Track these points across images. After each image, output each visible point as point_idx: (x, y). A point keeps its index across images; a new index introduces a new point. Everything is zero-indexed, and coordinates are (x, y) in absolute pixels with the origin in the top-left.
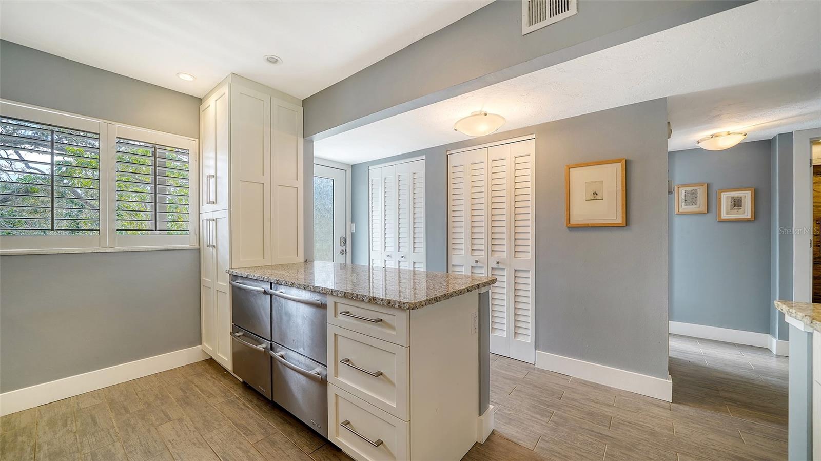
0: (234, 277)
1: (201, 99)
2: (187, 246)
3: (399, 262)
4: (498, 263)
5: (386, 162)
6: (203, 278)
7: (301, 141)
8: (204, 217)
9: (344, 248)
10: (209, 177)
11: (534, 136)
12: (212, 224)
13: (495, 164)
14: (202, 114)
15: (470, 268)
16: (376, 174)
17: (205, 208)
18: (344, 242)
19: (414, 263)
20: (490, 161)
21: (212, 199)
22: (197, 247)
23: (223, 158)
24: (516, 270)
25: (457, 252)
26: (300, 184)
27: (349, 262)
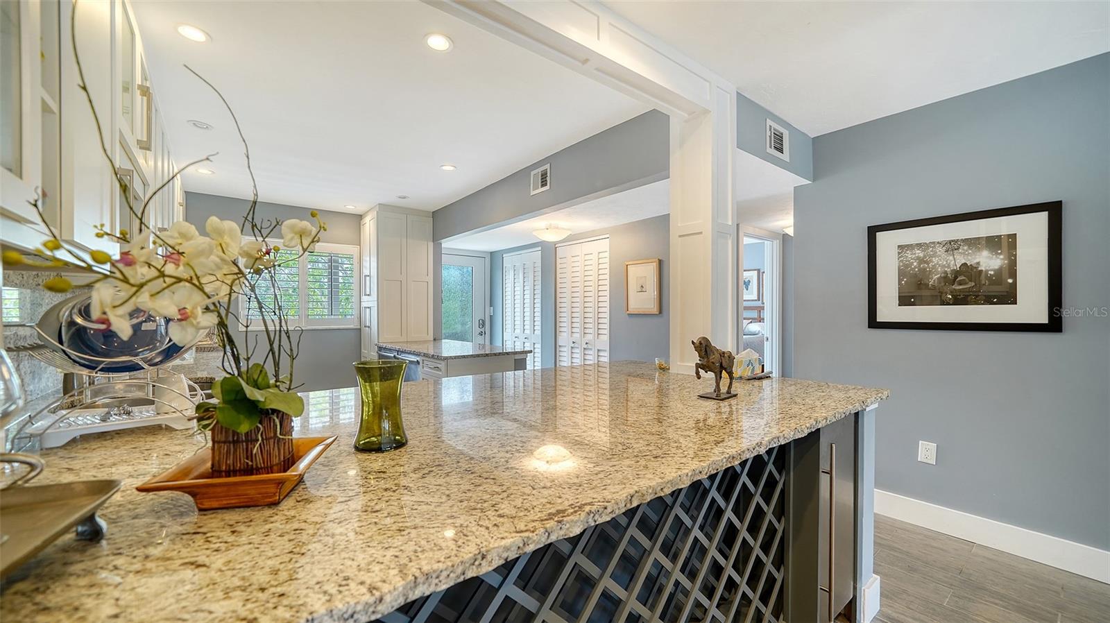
0: (380, 348)
1: (361, 216)
2: (352, 326)
3: (524, 343)
4: (587, 343)
5: (510, 252)
6: (363, 350)
7: (431, 244)
8: (364, 305)
9: (482, 330)
10: (366, 276)
11: (608, 236)
12: (368, 310)
13: (587, 257)
14: (362, 226)
15: (570, 348)
16: (508, 260)
17: (364, 298)
18: (482, 324)
19: (534, 344)
20: (583, 255)
21: (368, 293)
22: (359, 327)
23: (374, 259)
24: (598, 350)
25: (563, 334)
26: (430, 279)
27: (488, 342)
